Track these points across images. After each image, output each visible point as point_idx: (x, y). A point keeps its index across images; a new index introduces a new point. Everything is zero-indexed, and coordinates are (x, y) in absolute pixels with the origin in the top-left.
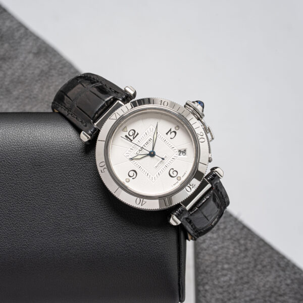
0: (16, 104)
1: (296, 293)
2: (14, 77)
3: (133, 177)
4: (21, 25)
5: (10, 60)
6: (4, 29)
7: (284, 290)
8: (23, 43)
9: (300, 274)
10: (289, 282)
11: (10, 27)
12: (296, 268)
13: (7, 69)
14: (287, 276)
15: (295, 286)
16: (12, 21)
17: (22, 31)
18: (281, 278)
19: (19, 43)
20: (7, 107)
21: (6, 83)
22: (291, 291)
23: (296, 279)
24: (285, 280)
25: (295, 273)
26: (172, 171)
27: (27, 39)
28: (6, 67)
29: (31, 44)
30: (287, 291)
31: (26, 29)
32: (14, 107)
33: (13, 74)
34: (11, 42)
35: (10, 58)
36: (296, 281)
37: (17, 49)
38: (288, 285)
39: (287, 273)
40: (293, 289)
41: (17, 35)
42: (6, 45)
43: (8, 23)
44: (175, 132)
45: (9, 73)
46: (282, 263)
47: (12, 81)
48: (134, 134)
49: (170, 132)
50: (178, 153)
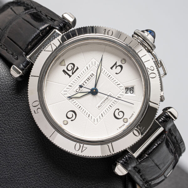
3: (72, 119)
26: (117, 111)
44: (121, 67)
48: (73, 69)
49: (115, 67)
50: (124, 91)
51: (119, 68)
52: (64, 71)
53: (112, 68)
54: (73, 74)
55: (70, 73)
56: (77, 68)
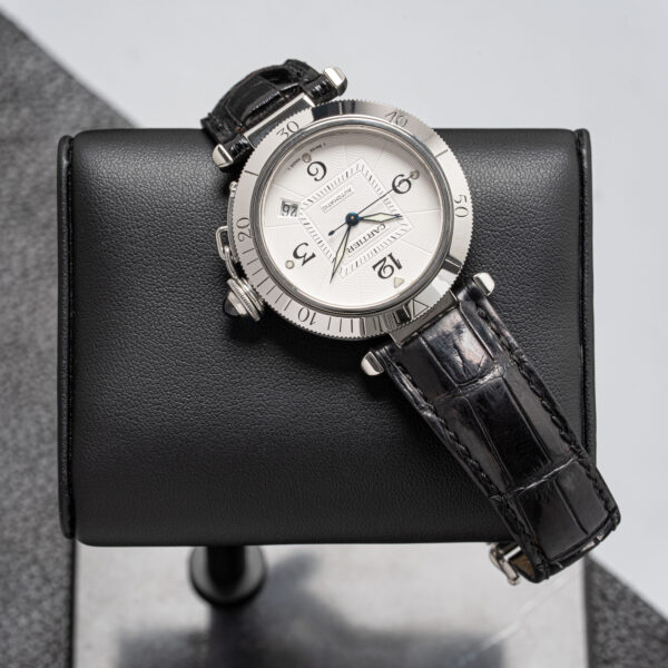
0: (43, 238)
1: (638, 658)
2: (41, 179)
3: (401, 178)
4: (57, 69)
5: (33, 144)
6: (22, 77)
7: (613, 651)
8: (62, 107)
9: (649, 617)
10: (624, 632)
11: (35, 72)
12: (640, 604)
13: (27, 163)
14: (620, 619)
15: (638, 642)
16: (38, 59)
17: (60, 80)
18: (608, 625)
19: (54, 106)
20: (23, 243)
21: (24, 193)
22: (628, 653)
23: (640, 626)
24: (617, 628)
25: (638, 614)
26: (319, 176)
27: (70, 98)
28: (24, 157)
29: (78, 109)
30: (620, 652)
31: (69, 77)
32: (40, 245)
33: (38, 174)
34: (36, 103)
35: (32, 139)
36: (639, 632)
37: (48, 121)
38: (622, 640)
39: (621, 613)
40: (634, 647)
41: (50, 89)
42: (25, 112)
43: (30, 64)
44: (295, 255)
45: (31, 170)
46: (611, 593)
47: (35, 189)
48: (383, 268)
49: (307, 257)
50: (299, 211)
51: (300, 253)
52: (399, 267)
53: (313, 256)
54: (384, 259)
55: (389, 261)
56: (374, 267)
